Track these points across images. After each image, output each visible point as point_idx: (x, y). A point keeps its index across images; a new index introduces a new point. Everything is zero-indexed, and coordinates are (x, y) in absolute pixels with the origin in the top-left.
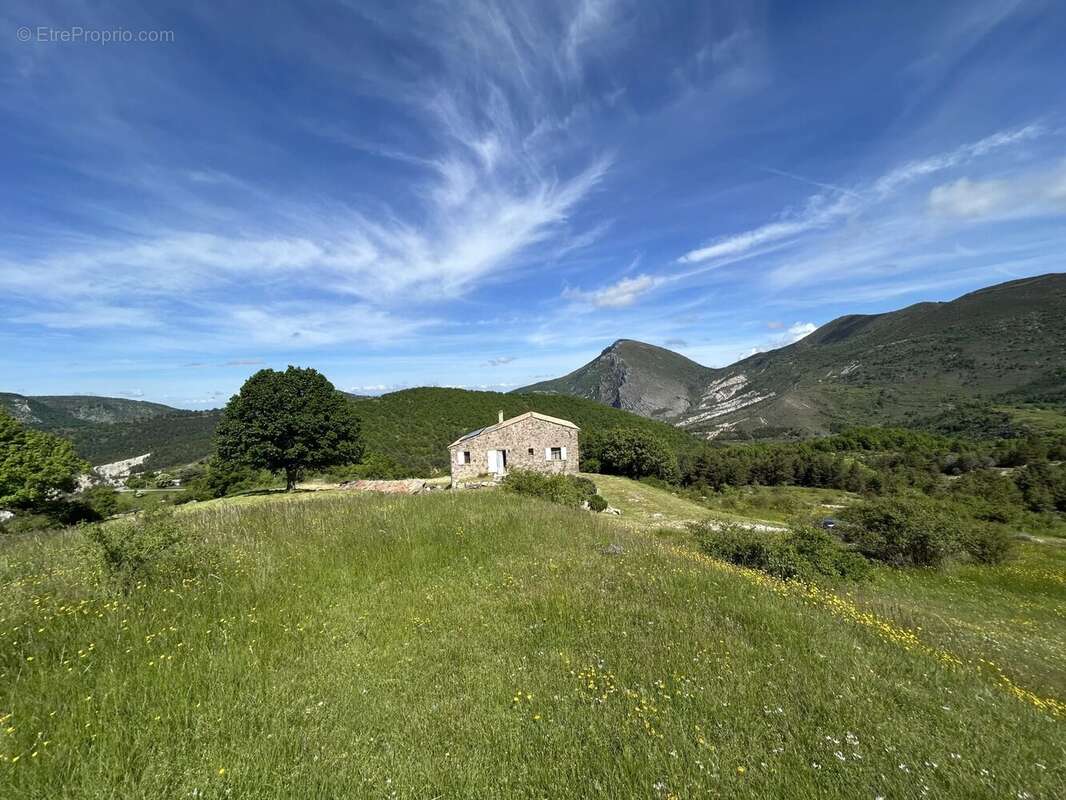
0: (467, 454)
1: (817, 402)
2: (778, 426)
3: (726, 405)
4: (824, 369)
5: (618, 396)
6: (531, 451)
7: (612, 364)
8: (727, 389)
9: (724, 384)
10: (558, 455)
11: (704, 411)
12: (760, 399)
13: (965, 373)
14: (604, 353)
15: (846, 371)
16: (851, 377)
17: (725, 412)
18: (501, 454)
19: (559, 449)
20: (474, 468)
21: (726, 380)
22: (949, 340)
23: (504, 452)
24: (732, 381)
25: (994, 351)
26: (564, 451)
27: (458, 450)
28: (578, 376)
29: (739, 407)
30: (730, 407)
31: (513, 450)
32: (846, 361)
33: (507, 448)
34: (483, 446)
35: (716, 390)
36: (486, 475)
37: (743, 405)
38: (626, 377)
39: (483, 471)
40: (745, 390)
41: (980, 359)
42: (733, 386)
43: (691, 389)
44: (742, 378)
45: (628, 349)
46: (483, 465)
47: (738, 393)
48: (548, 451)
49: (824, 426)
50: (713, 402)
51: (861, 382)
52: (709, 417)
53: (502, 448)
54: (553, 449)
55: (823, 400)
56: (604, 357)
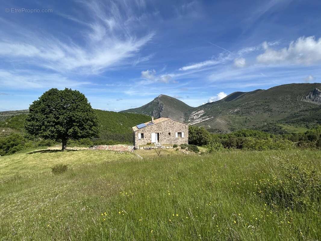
0: (142, 135)
1: (227, 121)
2: (214, 128)
3: (197, 120)
4: (230, 109)
5: (160, 115)
6: (169, 134)
7: (158, 103)
8: (198, 115)
9: (197, 113)
10: (180, 136)
11: (190, 122)
12: (208, 119)
13: (270, 113)
14: (155, 99)
15: (236, 111)
16: (237, 113)
17: (197, 123)
18: (157, 134)
19: (181, 133)
20: (146, 140)
21: (198, 111)
22: (266, 102)
23: (158, 134)
24: (199, 112)
25: (277, 106)
26: (183, 134)
27: (138, 133)
28: (145, 107)
29: (201, 121)
30: (198, 121)
31: (162, 133)
32: (236, 107)
33: (159, 132)
34: (149, 131)
35: (194, 115)
36: (150, 143)
37: (203, 121)
38: (163, 109)
39: (149, 142)
40: (203, 116)
41: (274, 109)
42: (200, 114)
43: (186, 114)
44: (202, 111)
45: (164, 98)
46: (149, 139)
47: (201, 116)
48: (177, 134)
49: (229, 129)
50: (193, 119)
51: (241, 114)
52: (191, 124)
53: (158, 132)
54: (178, 133)
55: (229, 120)
56: (155, 101)
